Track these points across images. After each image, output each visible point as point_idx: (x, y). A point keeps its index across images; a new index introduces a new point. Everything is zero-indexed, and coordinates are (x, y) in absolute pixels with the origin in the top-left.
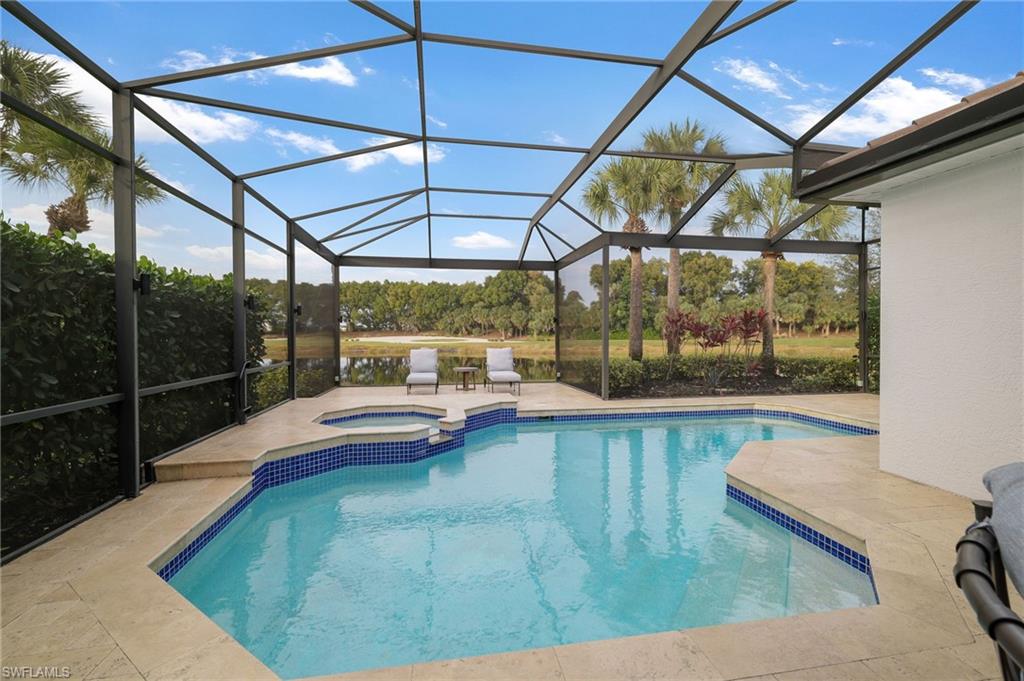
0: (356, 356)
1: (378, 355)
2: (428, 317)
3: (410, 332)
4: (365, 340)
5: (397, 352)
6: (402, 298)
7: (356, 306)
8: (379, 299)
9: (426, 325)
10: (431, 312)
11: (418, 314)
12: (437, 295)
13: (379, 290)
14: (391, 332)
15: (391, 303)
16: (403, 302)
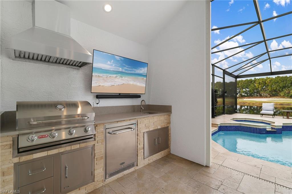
0: (242, 105)
1: (251, 105)
2: (275, 91)
3: (266, 97)
4: (246, 100)
5: (259, 104)
6: (262, 84)
7: (242, 88)
8: (252, 85)
9: (274, 94)
10: (277, 89)
11: (270, 90)
12: (280, 82)
13: (252, 82)
14: (257, 97)
15: (257, 86)
16: (263, 85)
